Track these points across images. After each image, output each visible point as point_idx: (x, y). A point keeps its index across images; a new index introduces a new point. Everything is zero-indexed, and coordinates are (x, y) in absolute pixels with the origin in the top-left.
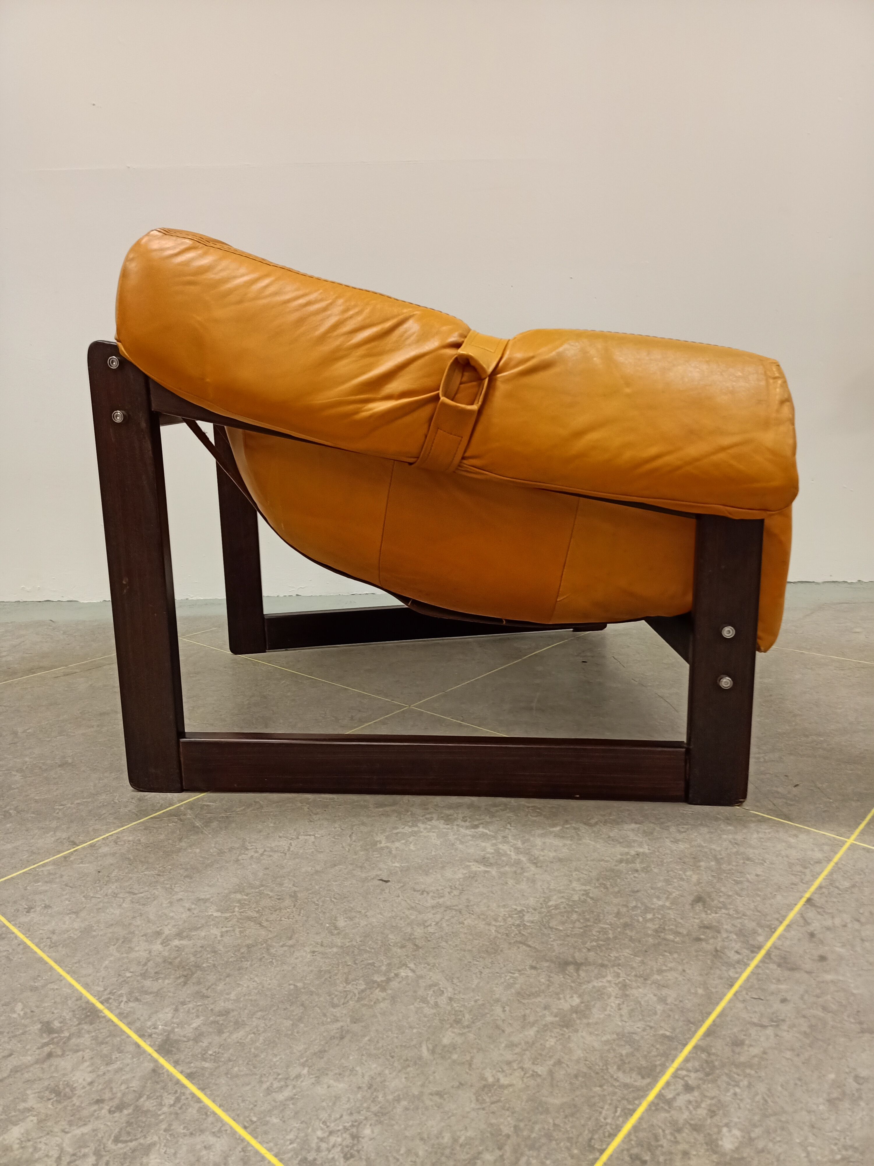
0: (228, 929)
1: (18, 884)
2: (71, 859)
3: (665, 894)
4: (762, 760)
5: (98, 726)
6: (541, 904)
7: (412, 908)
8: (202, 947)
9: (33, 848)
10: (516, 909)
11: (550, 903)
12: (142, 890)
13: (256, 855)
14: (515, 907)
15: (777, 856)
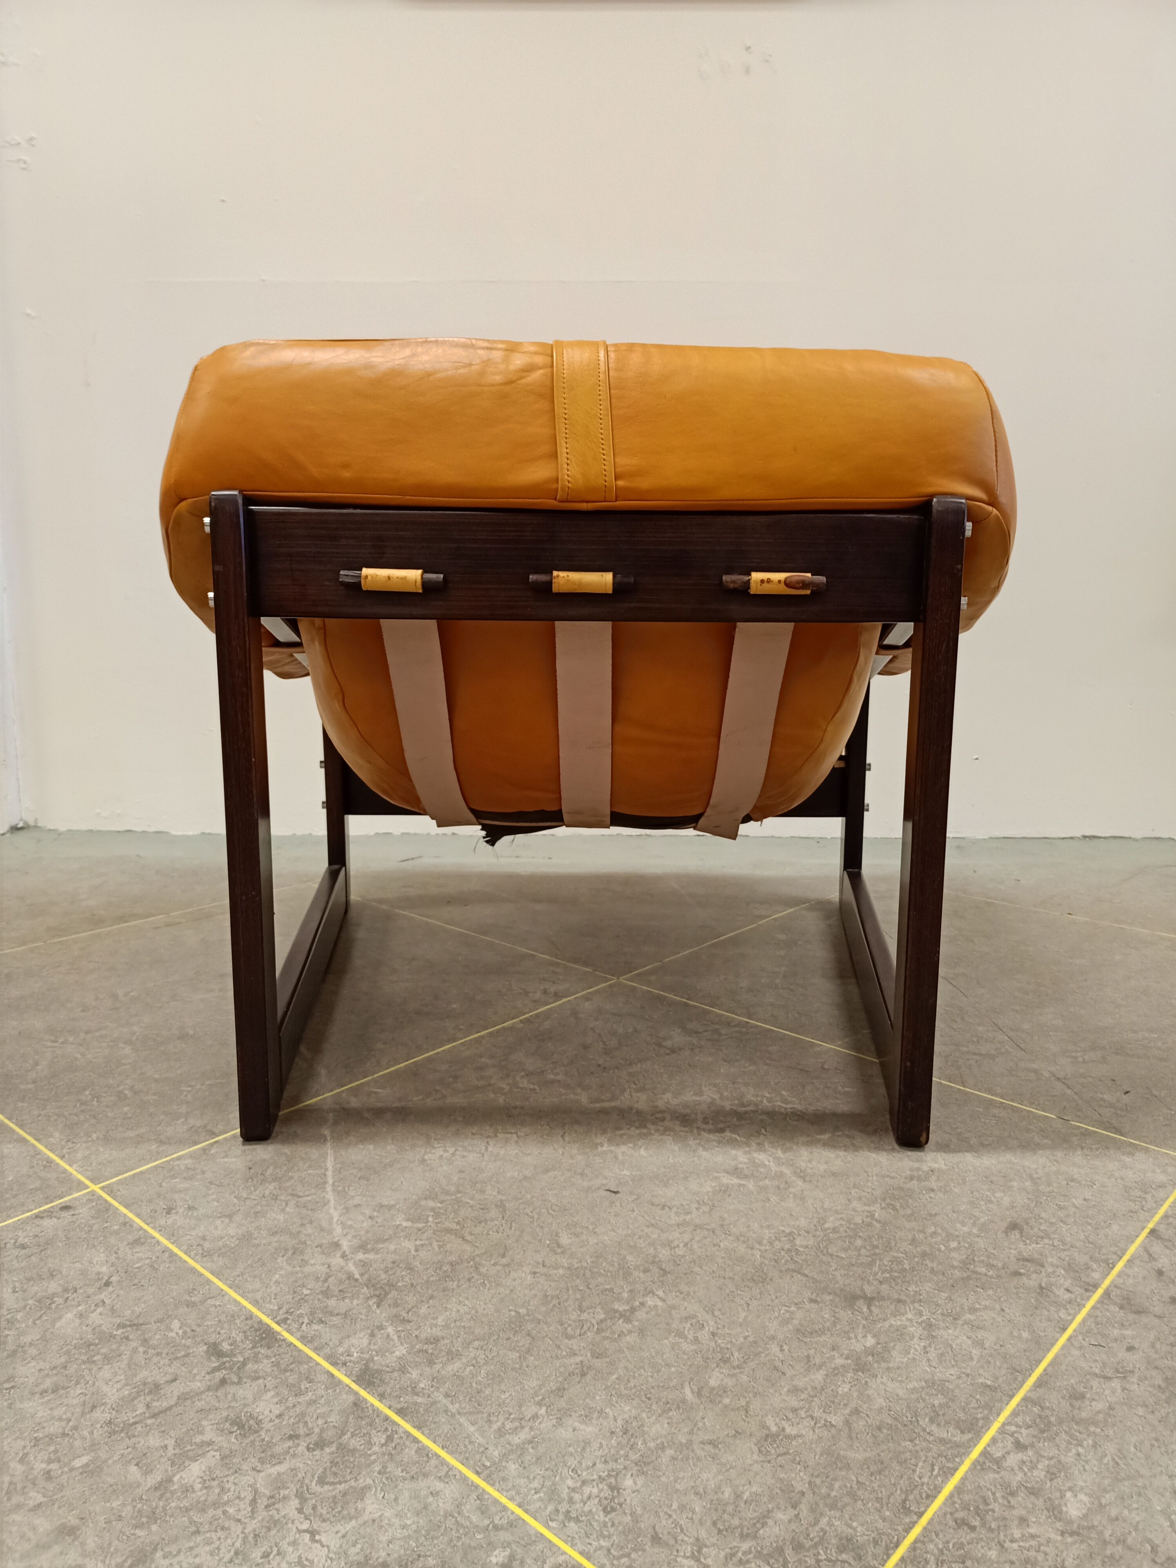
0: (423, 1242)
1: (149, 1179)
2: (212, 1152)
3: (971, 1219)
4: (1081, 1059)
6: (815, 1226)
7: (652, 1225)
8: (394, 1262)
9: (161, 1137)
10: (783, 1231)
11: (826, 1226)
12: (307, 1193)
13: (446, 1155)
14: (782, 1228)
15: (1109, 1178)
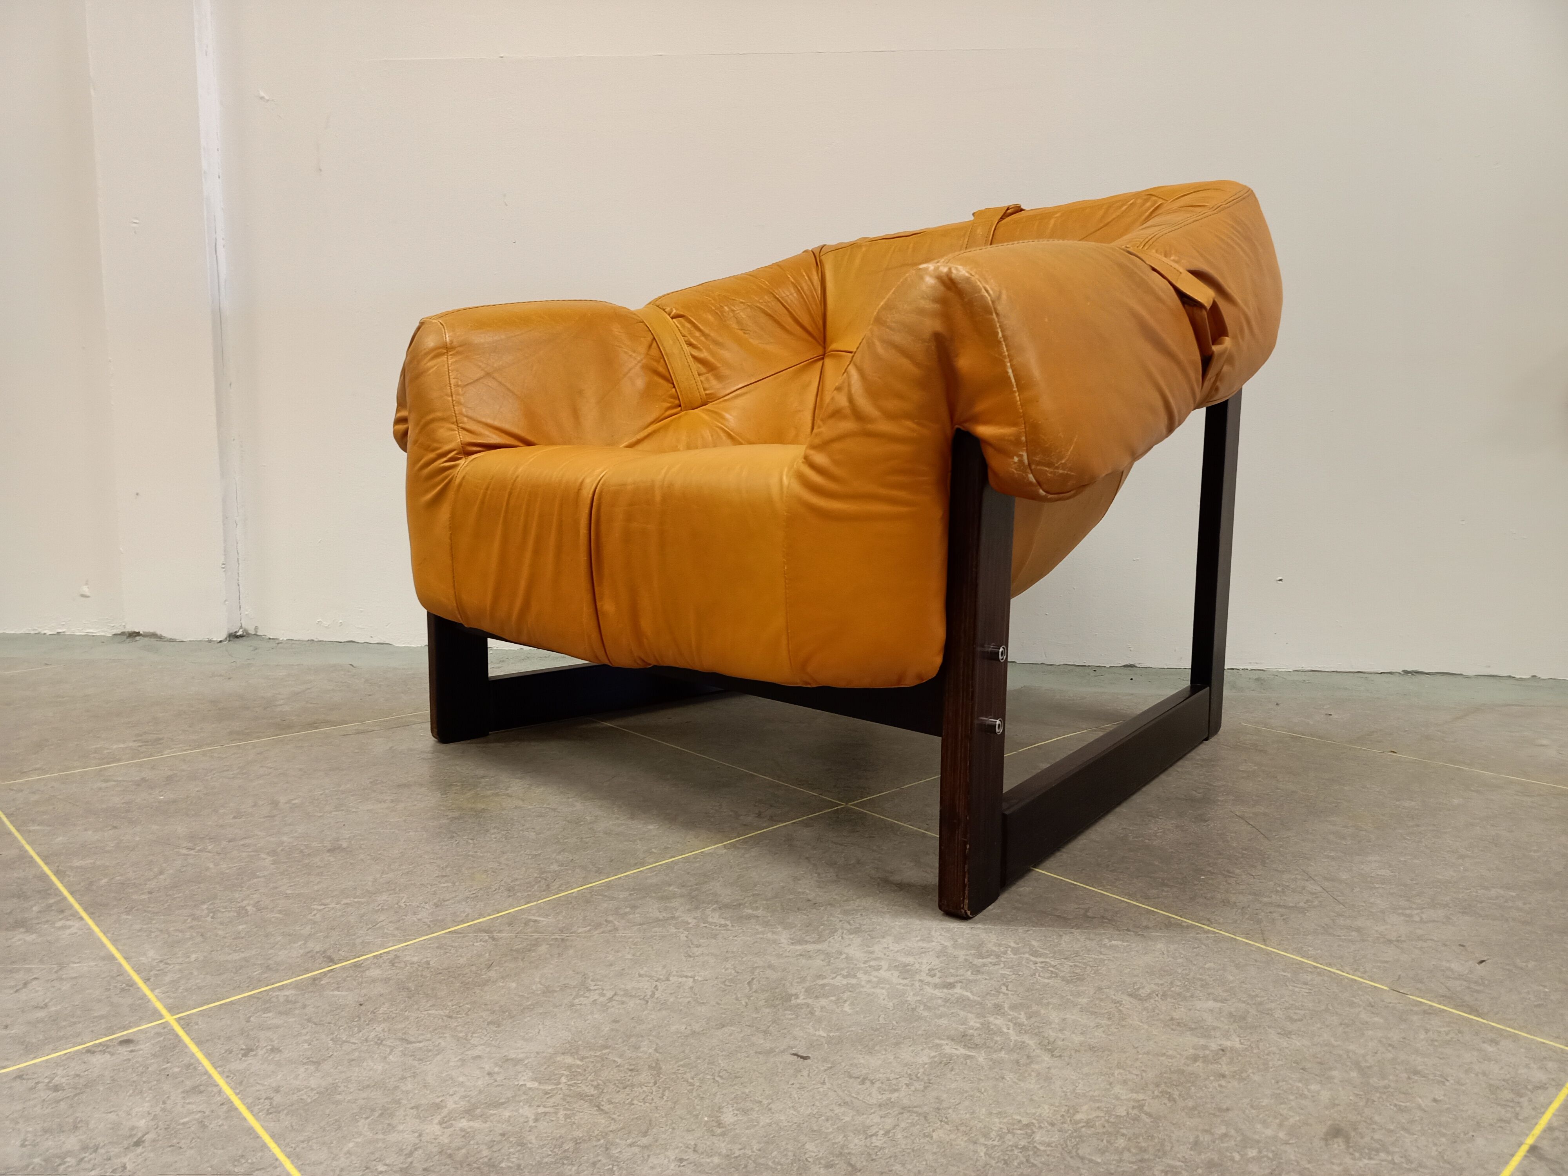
0: (547, 1110)
1: (238, 1011)
2: (322, 982)
3: (1276, 1118)
4: (1417, 919)
5: (392, 801)
6: (1063, 1116)
7: (846, 1103)
8: (503, 1135)
9: (270, 962)
10: (1020, 1121)
11: (1078, 1117)
12: (421, 1038)
13: (602, 999)
14: (1018, 1117)
15: (1467, 1072)
